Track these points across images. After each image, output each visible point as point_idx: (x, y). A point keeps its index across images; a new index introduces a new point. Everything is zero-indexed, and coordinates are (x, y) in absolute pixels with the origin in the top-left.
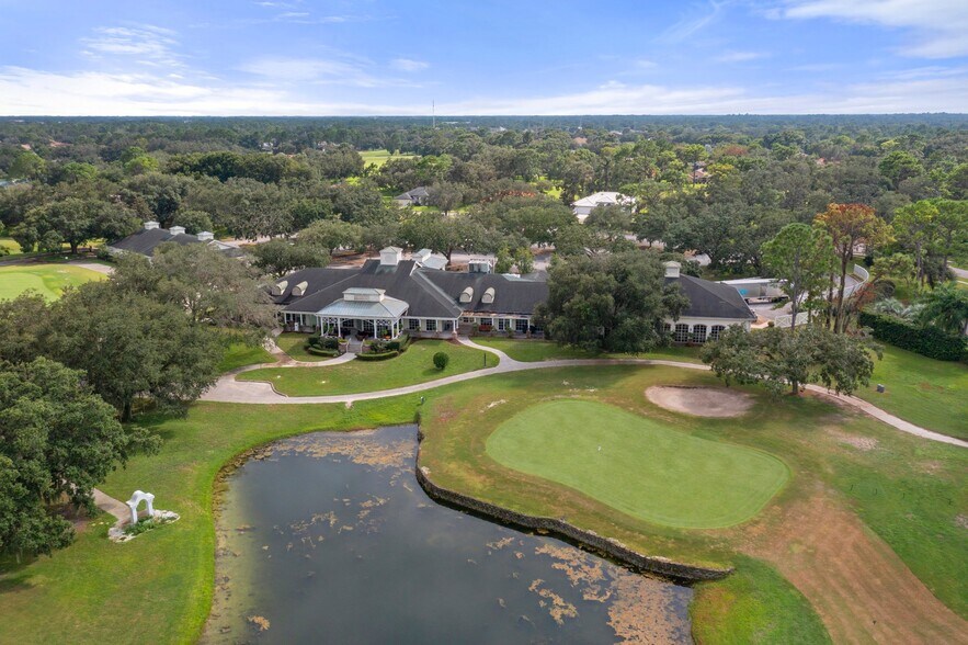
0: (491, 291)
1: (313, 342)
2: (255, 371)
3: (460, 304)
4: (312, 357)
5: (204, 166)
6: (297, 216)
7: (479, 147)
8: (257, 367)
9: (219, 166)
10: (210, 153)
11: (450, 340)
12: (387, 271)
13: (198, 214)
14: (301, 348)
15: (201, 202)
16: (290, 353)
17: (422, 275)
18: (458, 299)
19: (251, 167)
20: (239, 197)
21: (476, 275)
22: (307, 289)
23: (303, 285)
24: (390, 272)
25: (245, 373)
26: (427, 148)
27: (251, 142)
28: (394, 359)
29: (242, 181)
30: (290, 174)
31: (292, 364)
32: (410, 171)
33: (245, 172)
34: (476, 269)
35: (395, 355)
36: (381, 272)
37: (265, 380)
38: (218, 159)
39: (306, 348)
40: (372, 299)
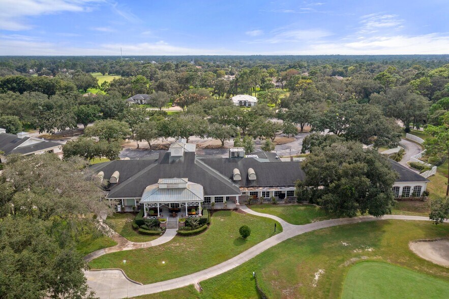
0: (251, 171)
1: (140, 223)
2: (103, 257)
3: (235, 182)
4: (142, 237)
5: (4, 84)
6: (78, 116)
7: (155, 72)
8: (102, 253)
9: (15, 85)
10: (8, 77)
11: (236, 209)
12: (177, 160)
13: (11, 118)
14: (130, 229)
15: (10, 108)
16: (124, 234)
17: (200, 162)
18: (232, 178)
19: (36, 85)
20: (36, 104)
21: (236, 159)
22: (120, 178)
23: (116, 174)
24: (180, 162)
25: (95, 261)
26: (124, 72)
27: (23, 69)
28: (206, 232)
29: (33, 93)
30: (61, 89)
31: (130, 246)
32: (129, 85)
33: (32, 88)
34: (236, 155)
35: (205, 229)
36: (173, 162)
37: (115, 267)
38: (14, 81)
39: (135, 229)
40: (181, 186)
